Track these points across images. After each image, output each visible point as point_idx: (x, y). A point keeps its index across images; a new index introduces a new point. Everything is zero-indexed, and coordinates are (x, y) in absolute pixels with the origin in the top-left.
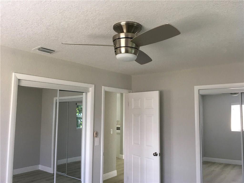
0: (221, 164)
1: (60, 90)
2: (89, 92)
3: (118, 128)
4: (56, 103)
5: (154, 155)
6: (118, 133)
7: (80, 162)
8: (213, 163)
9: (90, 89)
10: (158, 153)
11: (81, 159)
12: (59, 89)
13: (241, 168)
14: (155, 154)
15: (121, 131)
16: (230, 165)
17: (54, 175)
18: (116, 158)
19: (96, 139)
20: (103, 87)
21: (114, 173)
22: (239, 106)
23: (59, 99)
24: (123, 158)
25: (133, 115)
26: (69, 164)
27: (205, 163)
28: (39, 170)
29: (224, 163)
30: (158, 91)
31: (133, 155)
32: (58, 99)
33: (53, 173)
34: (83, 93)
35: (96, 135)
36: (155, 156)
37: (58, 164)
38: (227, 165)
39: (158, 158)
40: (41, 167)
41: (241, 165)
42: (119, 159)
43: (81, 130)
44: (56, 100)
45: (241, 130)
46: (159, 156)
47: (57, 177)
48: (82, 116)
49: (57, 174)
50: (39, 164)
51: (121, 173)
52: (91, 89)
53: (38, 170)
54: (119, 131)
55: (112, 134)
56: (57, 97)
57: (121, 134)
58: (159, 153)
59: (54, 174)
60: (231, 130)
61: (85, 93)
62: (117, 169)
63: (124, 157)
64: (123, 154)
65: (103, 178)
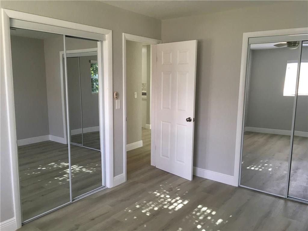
0: (265, 134)
1: (66, 36)
2: (105, 40)
3: (144, 94)
4: (63, 59)
5: (187, 121)
6: (143, 99)
7: (98, 133)
8: (257, 134)
9: (106, 35)
10: (192, 118)
11: (99, 129)
12: (65, 34)
13: (290, 139)
14: (188, 119)
15: (147, 97)
16: (277, 135)
17: (68, 146)
18: (142, 128)
19: (116, 101)
20: (123, 34)
21: (139, 144)
22: (297, 64)
23: (67, 53)
24: (150, 129)
25: (162, 73)
26: (86, 135)
27: (247, 134)
28: (50, 141)
29: (270, 134)
30: (195, 40)
31: (162, 122)
32: (64, 53)
33: (66, 144)
34: (98, 42)
35: (116, 96)
36: (189, 122)
37: (71, 135)
38: (273, 136)
39: (192, 124)
40: (51, 138)
41: (290, 136)
42: (145, 129)
43: (98, 95)
44: (63, 55)
45: (295, 95)
46: (194, 121)
47: (71, 148)
48: (98, 77)
49: (71, 145)
50: (49, 134)
51: (148, 144)
52: (108, 36)
53: (48, 141)
54: (145, 97)
55: (136, 98)
56: (63, 50)
57: (148, 100)
58: (194, 118)
59: (68, 144)
60: (283, 95)
61: (100, 42)
62: (142, 140)
63: (151, 126)
64: (150, 124)
65: (126, 148)
